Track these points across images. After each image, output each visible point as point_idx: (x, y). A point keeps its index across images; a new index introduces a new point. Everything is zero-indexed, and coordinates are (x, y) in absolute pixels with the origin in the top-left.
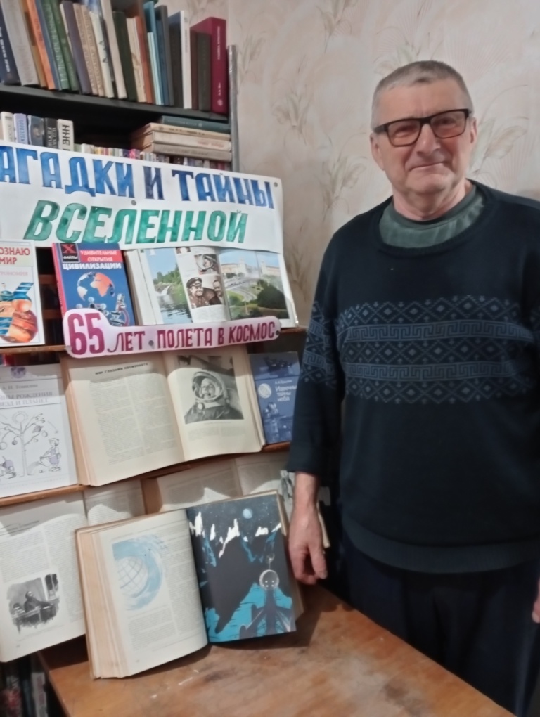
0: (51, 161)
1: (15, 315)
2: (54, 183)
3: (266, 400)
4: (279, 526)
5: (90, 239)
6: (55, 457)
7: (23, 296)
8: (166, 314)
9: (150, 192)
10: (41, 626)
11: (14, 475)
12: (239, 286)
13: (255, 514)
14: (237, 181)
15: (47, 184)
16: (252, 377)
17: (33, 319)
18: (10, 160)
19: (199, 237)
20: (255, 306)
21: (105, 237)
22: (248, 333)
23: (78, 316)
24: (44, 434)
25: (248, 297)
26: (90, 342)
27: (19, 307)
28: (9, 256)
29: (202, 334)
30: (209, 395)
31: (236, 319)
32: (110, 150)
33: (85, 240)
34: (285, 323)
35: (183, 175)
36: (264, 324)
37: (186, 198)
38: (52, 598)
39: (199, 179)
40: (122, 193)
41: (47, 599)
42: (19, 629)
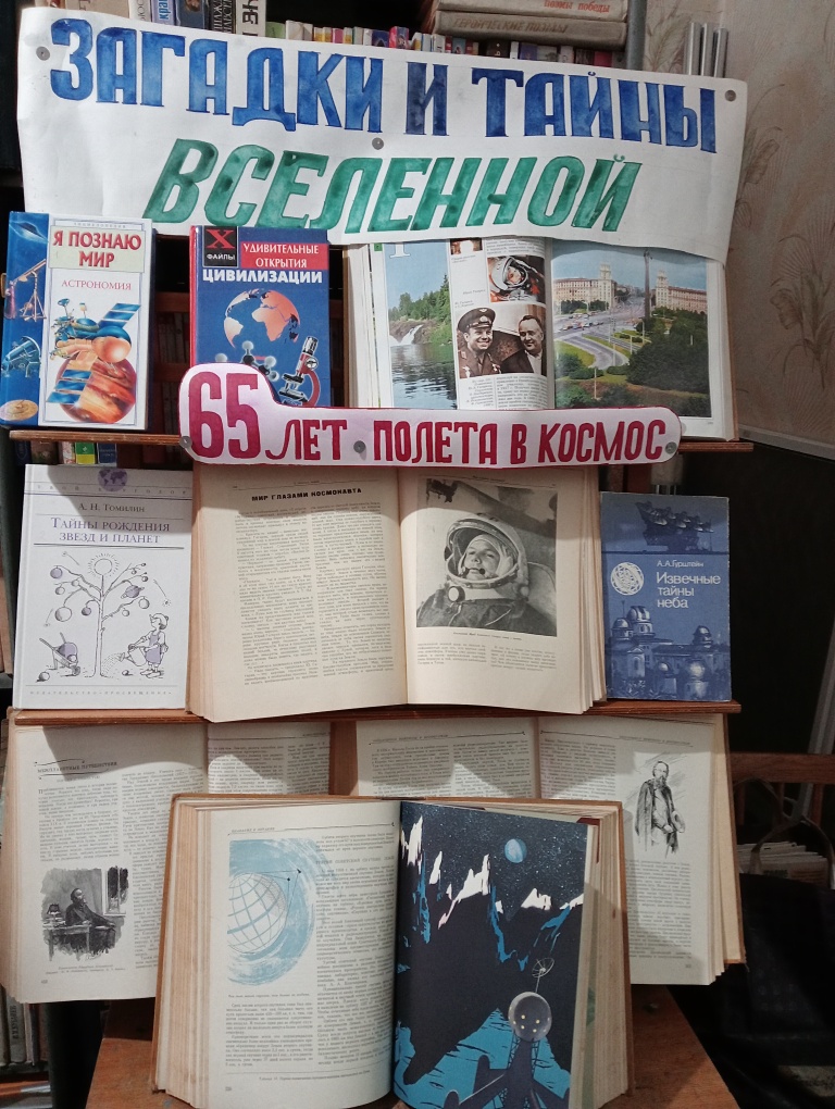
0: (211, 58)
1: (96, 367)
2: (211, 104)
3: (624, 599)
4: (579, 900)
5: (274, 221)
6: (155, 650)
7: (117, 331)
8: (403, 386)
9: (418, 119)
10: (86, 958)
11: (77, 670)
12: (586, 331)
13: (530, 856)
14: (627, 89)
15: (197, 107)
16: (598, 544)
17: (129, 378)
18: (128, 58)
19: (509, 217)
20: (620, 380)
21: (307, 216)
22: (589, 443)
23: (213, 379)
24: (144, 604)
25: (604, 359)
26: (229, 433)
27: (106, 352)
28: (100, 250)
29: (474, 436)
30: (482, 571)
31: (568, 407)
32: (347, 31)
33: (262, 222)
34: (695, 427)
35: (497, 82)
36: (637, 425)
37: (496, 129)
38: (113, 913)
39: (535, 89)
40: (353, 123)
41: (104, 913)
42: (52, 953)
